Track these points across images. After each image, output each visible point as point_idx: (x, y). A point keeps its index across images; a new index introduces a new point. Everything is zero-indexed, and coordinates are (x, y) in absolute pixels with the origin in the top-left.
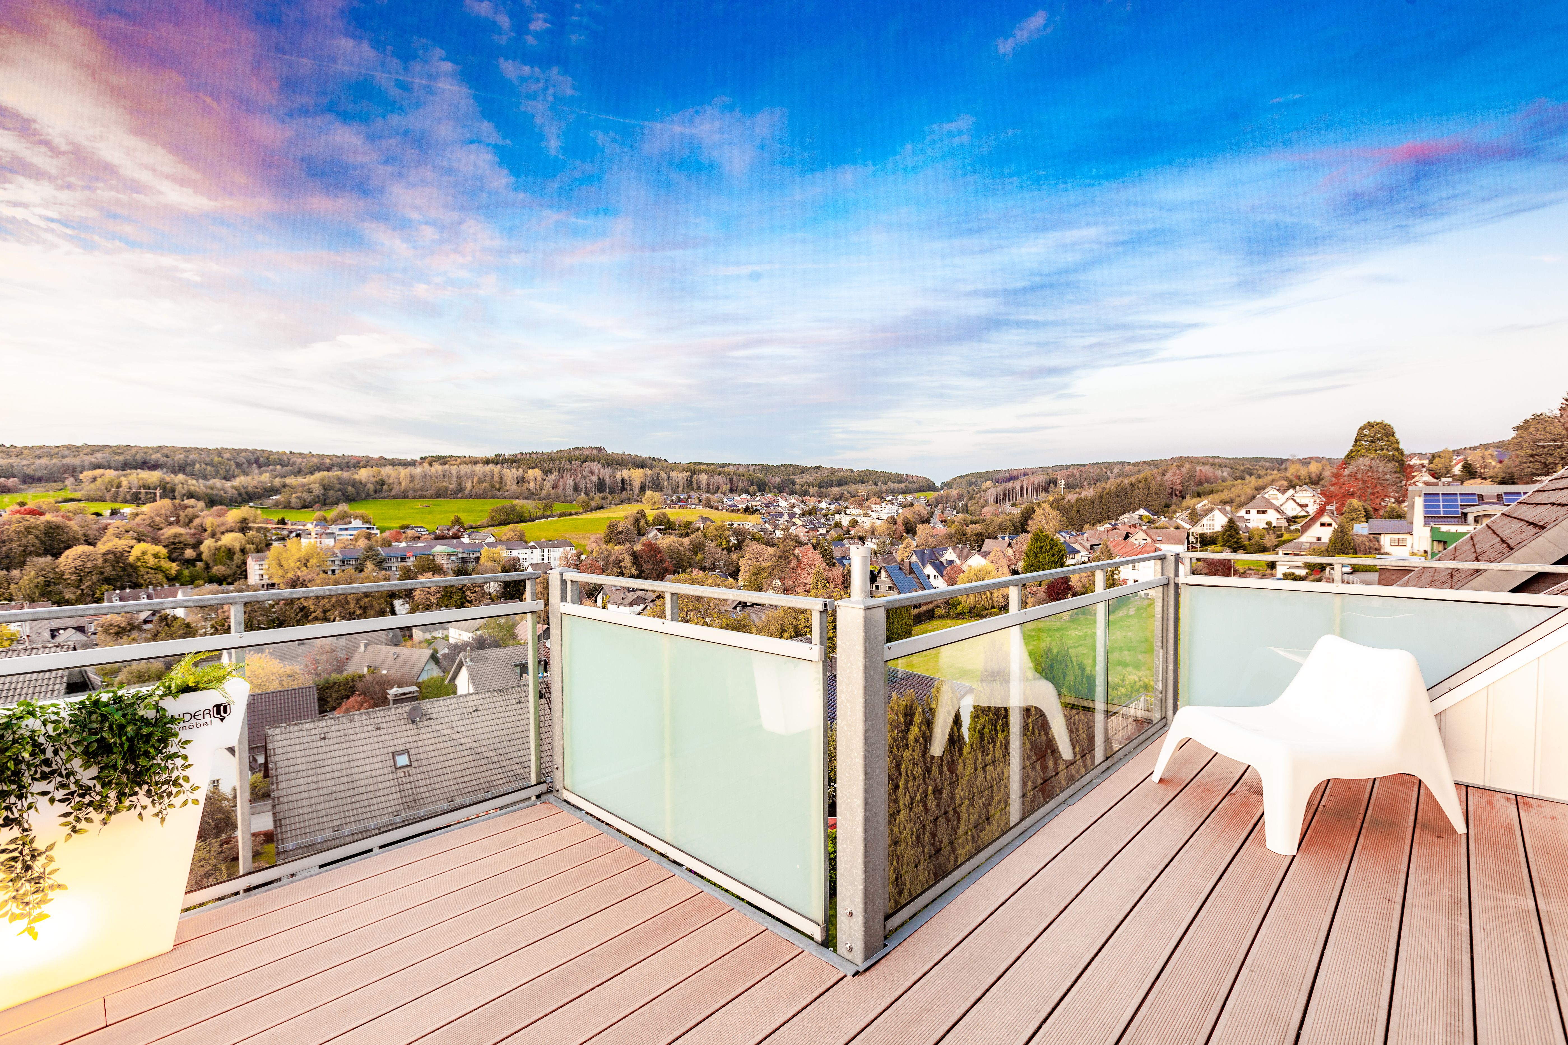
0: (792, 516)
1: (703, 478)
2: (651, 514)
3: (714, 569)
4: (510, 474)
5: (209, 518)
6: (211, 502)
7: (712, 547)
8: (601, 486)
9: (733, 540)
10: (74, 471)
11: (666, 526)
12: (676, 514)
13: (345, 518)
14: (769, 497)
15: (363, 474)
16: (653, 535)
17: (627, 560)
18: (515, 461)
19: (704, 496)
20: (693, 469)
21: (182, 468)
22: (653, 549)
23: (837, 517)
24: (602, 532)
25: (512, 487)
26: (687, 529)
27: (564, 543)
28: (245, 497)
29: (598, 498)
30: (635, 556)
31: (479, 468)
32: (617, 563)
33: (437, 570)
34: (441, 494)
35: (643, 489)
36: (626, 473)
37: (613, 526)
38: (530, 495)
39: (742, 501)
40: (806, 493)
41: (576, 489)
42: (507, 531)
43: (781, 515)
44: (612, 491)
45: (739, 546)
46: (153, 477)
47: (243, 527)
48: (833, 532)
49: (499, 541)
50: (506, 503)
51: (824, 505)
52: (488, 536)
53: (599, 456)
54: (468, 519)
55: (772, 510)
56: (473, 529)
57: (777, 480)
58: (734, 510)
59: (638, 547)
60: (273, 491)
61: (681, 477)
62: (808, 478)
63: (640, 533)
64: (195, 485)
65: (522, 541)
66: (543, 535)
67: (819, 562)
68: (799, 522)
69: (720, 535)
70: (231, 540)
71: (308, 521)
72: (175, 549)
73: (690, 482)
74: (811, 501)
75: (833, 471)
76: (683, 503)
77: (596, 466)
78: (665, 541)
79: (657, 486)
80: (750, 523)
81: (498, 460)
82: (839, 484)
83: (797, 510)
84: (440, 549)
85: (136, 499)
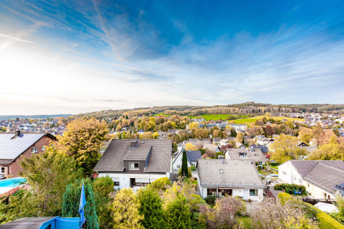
0: (317, 119)
1: (284, 109)
2: (268, 118)
3: (289, 133)
4: (232, 109)
5: (181, 118)
6: (181, 115)
7: (288, 128)
8: (253, 111)
9: (295, 126)
10: (164, 110)
11: (273, 122)
12: (275, 118)
13: (201, 118)
14: (307, 114)
15: (203, 110)
16: (268, 124)
17: (262, 130)
18: (232, 106)
19: (284, 114)
20: (280, 107)
21: (177, 109)
22: (269, 128)
23: (337, 120)
24: (254, 123)
25: (232, 112)
26: (279, 122)
27: (245, 125)
28: (186, 114)
29: (252, 114)
30: (264, 129)
31: (225, 108)
32: (259, 130)
33: (217, 129)
34: (217, 113)
35: (265, 112)
36: (260, 108)
37: (257, 121)
38: (236, 113)
39: (297, 115)
40: (322, 112)
41: (247, 112)
42: (231, 121)
43: (313, 119)
44: (256, 112)
45: (297, 128)
46: (173, 111)
47: (185, 119)
48: (335, 125)
49: (229, 124)
50: (231, 115)
51: (330, 116)
52: (227, 122)
53: (253, 104)
54: (223, 119)
55: (309, 117)
56: (224, 121)
57: (310, 109)
58: (295, 117)
59: (265, 127)
60: (189, 113)
61: (277, 109)
62: (322, 108)
63: (265, 123)
64: (179, 112)
65: (234, 124)
66: (239, 122)
67: (333, 135)
68: (320, 121)
69: (290, 124)
70: (184, 122)
71: (195, 118)
72: (177, 123)
73: (279, 110)
74: (325, 115)
75: (334, 105)
76: (277, 115)
77: (252, 107)
78: (273, 125)
79: (269, 111)
80: (300, 121)
81: (229, 106)
82: (337, 109)
83: (319, 118)
84: (218, 125)
85: (172, 115)
